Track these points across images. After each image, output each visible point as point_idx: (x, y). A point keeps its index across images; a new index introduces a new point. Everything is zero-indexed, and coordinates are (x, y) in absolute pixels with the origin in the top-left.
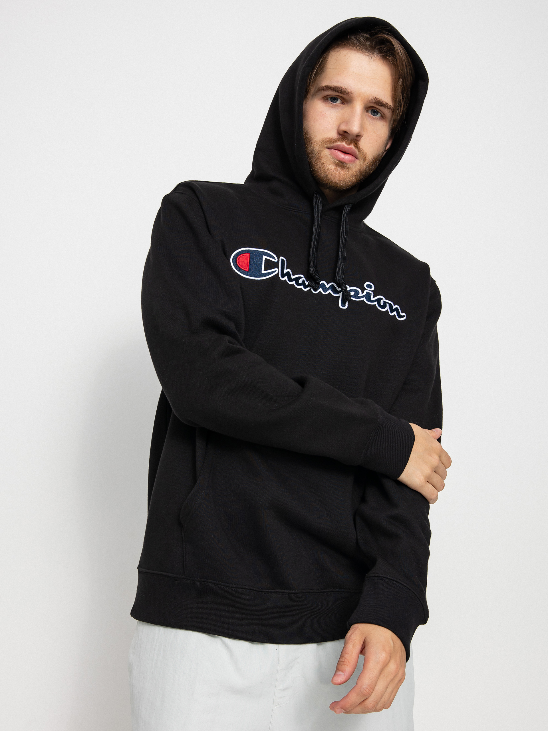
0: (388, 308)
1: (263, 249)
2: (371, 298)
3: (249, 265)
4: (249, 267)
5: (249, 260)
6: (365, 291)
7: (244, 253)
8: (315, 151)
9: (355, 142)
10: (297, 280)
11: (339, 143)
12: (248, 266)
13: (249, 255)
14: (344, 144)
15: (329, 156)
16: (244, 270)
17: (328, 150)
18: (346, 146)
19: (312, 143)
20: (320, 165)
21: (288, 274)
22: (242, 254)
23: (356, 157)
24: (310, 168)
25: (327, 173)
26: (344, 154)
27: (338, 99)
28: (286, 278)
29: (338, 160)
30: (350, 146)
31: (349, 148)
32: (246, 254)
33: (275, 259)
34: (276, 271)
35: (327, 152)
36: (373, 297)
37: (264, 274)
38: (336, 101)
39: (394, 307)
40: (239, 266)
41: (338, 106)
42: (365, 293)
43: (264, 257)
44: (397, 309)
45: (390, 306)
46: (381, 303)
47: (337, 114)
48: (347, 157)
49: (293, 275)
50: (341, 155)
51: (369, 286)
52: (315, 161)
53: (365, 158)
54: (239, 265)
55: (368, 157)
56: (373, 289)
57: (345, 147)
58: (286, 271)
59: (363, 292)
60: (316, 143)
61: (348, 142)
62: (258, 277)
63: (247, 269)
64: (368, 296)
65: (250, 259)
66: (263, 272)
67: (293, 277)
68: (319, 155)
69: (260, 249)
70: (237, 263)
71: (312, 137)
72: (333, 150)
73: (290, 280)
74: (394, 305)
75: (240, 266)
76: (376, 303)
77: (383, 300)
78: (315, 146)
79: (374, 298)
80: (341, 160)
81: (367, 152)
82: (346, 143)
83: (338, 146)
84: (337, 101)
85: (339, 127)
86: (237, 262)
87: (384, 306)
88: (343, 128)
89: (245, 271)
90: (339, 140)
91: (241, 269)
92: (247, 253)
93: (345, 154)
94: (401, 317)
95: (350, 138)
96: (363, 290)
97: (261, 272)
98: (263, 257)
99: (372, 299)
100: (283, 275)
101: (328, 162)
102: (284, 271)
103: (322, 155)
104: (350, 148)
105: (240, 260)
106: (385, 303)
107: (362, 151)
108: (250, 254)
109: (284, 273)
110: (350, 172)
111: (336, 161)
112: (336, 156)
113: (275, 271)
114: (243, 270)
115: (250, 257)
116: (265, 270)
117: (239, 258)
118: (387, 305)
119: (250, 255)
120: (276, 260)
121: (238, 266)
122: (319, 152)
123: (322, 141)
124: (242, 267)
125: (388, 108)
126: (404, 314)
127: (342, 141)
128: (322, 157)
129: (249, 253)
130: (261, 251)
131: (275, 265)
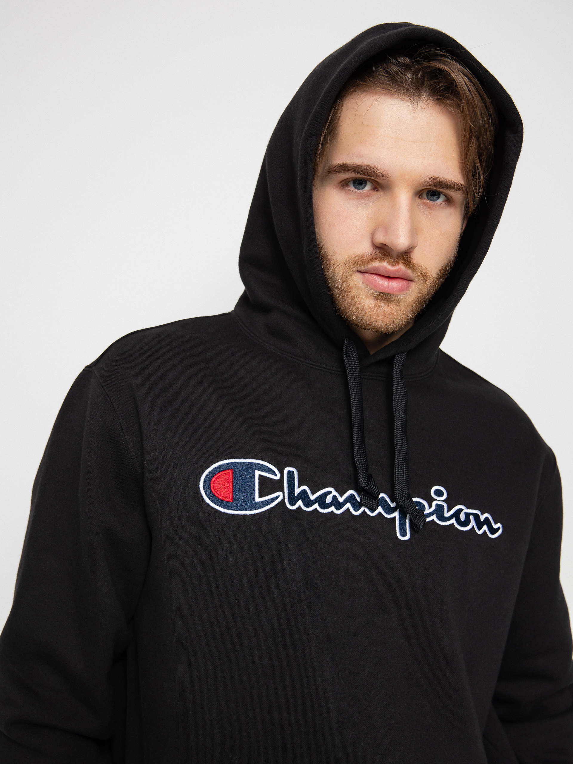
0: (473, 523)
1: (254, 459)
2: (445, 513)
3: (232, 491)
4: (233, 494)
5: (232, 481)
6: (434, 503)
7: (223, 471)
8: (338, 279)
9: (404, 260)
10: (321, 501)
11: (376, 264)
12: (231, 493)
13: (230, 472)
14: (385, 266)
15: (362, 286)
16: (225, 501)
17: (358, 274)
18: (390, 267)
19: (330, 264)
20: (349, 300)
21: (303, 495)
22: (219, 472)
23: (409, 280)
24: (334, 305)
25: (363, 314)
26: (387, 280)
27: (366, 183)
28: (300, 503)
29: (378, 292)
30: (397, 268)
31: (394, 271)
32: (225, 472)
33: (276, 475)
34: (279, 496)
35: (357, 280)
36: (448, 511)
37: (259, 503)
38: (363, 186)
39: (482, 518)
40: (216, 494)
41: (367, 196)
42: (434, 507)
43: (257, 473)
44: (487, 519)
45: (476, 517)
46: (461, 518)
47: (367, 212)
48: (394, 285)
49: (313, 494)
50: (384, 283)
51: (439, 493)
52: (340, 294)
53: (425, 277)
54: (216, 492)
55: (430, 274)
56: (445, 497)
57: (389, 269)
58: (297, 491)
59: (430, 506)
60: (337, 264)
61: (392, 261)
62: (249, 511)
63: (229, 498)
64: (439, 512)
65: (233, 479)
66: (258, 499)
67: (312, 497)
68: (345, 284)
69: (250, 458)
70: (211, 490)
71: (330, 255)
72: (367, 275)
73: (308, 503)
74: (482, 514)
75: (218, 494)
76: (453, 521)
77: (463, 511)
78: (336, 269)
79: (450, 512)
80: (384, 291)
81: (427, 267)
82: (389, 263)
83: (375, 268)
84: (365, 186)
85: (373, 235)
86: (212, 488)
87: (466, 523)
88: (380, 238)
89: (227, 501)
90: (376, 259)
91: (220, 499)
92: (228, 469)
93: (390, 280)
94: (494, 531)
95: (395, 254)
96: (430, 501)
97: (254, 499)
98: (255, 473)
99: (447, 515)
100: (293, 500)
101: (362, 295)
102: (295, 493)
103: (351, 284)
104: (397, 270)
105: (216, 484)
106: (467, 515)
107: (419, 268)
108: (233, 470)
109: (296, 495)
110: (402, 306)
111: (376, 294)
112: (375, 286)
113: (277, 497)
114: (222, 500)
115: (232, 476)
116: (260, 496)
117: (214, 481)
118: (471, 517)
119: (233, 473)
120: (278, 477)
121: (214, 495)
122: (345, 279)
123: (347, 262)
124: (221, 496)
125: (456, 190)
126: (499, 525)
127: (382, 260)
128: (351, 288)
129: (230, 469)
130: (251, 463)
131: (278, 486)
